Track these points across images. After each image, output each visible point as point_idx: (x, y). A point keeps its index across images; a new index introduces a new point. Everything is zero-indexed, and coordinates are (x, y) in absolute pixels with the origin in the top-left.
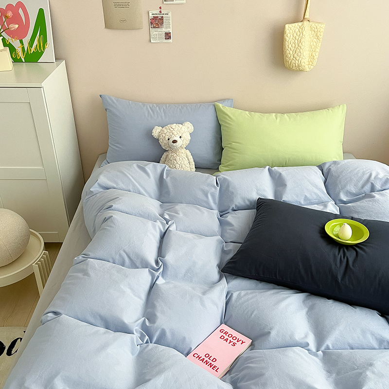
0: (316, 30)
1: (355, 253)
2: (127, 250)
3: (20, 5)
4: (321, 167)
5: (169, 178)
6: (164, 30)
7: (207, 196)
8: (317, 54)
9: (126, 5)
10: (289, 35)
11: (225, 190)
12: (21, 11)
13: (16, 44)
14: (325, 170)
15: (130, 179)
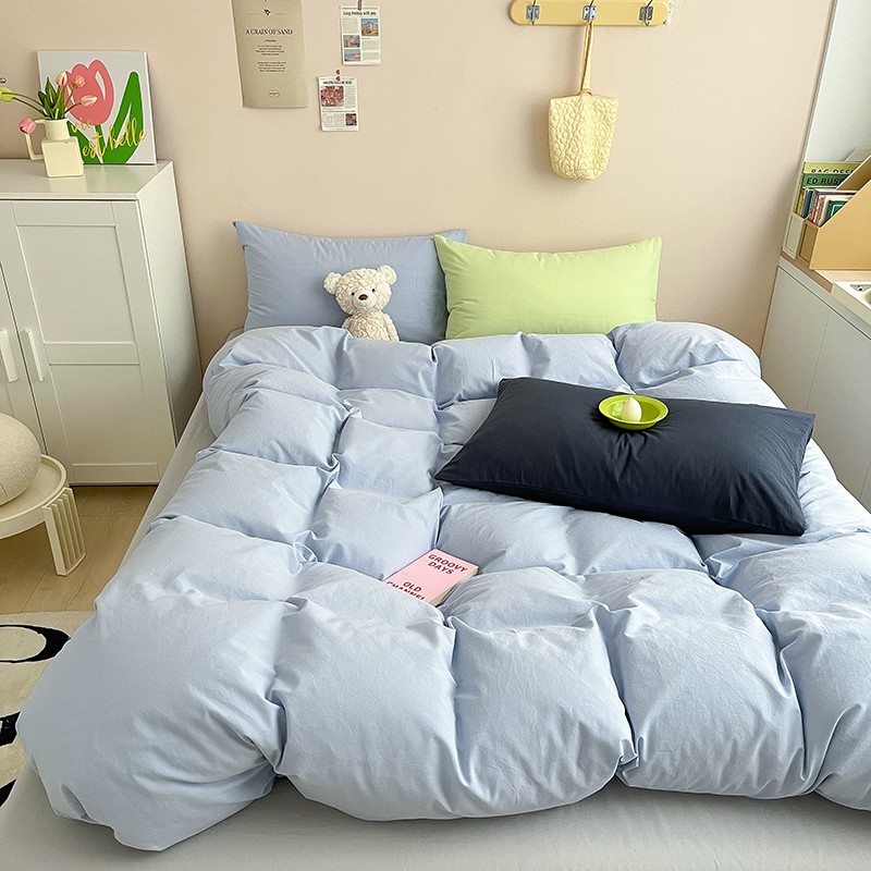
0: (604, 109)
1: (643, 438)
2: (281, 440)
3: (98, 66)
4: (611, 336)
5: (352, 350)
6: (345, 109)
7: (416, 377)
8: (608, 150)
9: (280, 67)
10: (557, 118)
11: (447, 369)
12: (98, 77)
13: (89, 132)
14: (616, 340)
15: (286, 350)
